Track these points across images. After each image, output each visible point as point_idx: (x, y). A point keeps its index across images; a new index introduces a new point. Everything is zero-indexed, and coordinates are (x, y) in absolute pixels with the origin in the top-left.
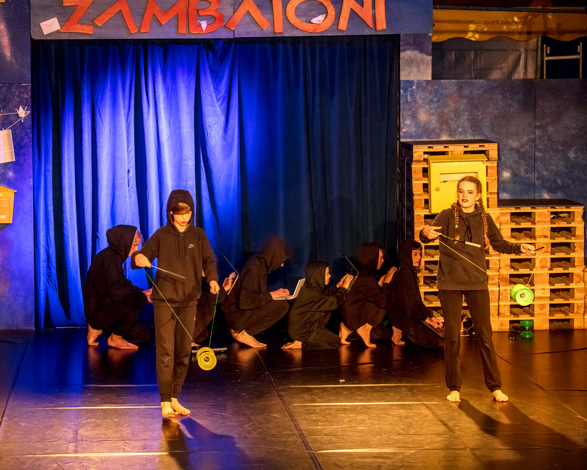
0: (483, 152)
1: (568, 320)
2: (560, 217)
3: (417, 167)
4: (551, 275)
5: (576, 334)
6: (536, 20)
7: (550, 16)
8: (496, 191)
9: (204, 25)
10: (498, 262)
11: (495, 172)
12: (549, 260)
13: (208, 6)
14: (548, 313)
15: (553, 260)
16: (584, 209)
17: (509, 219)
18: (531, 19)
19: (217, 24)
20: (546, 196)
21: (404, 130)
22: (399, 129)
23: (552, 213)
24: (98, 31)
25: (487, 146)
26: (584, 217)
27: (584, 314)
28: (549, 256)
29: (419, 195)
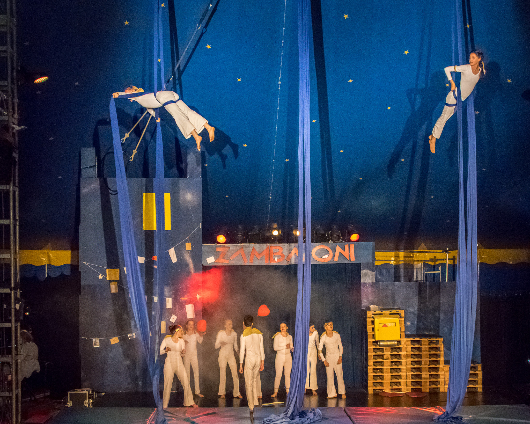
0: (398, 314)
1: (437, 388)
2: (433, 342)
3: (369, 321)
4: (429, 368)
5: (441, 395)
6: (421, 255)
7: (427, 254)
8: (404, 331)
9: (276, 259)
10: (405, 362)
11: (403, 322)
12: (428, 361)
13: (278, 251)
14: (428, 385)
15: (430, 361)
16: (443, 339)
17: (410, 343)
18: (418, 255)
19: (282, 259)
20: (426, 333)
21: (363, 304)
22: (361, 304)
23: (429, 341)
24: (231, 262)
25: (400, 311)
26: (443, 342)
27: (444, 385)
28: (428, 360)
29: (370, 332)
